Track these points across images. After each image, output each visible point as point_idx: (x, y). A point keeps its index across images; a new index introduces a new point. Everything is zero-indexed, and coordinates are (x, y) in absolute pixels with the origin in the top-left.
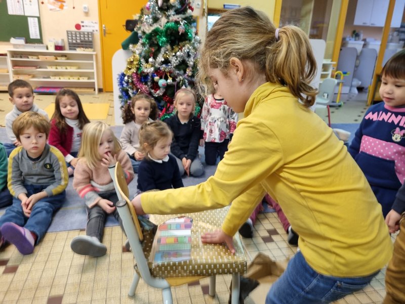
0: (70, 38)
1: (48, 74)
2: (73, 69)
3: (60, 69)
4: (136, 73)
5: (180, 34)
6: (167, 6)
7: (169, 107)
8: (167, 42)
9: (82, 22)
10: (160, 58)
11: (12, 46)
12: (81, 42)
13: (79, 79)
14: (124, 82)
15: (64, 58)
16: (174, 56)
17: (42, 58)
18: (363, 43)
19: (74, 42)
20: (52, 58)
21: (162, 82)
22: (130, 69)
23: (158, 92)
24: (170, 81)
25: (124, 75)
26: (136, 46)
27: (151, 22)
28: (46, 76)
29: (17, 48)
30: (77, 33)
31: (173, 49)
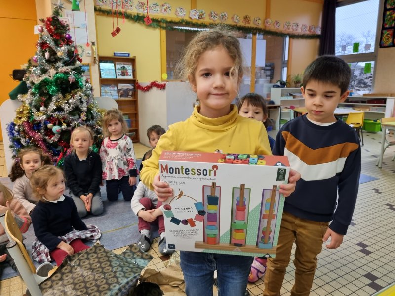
4: (28, 122)
5: (70, 83)
6: (55, 58)
7: (66, 152)
8: (58, 91)
10: (52, 106)
14: (14, 131)
16: (66, 103)
21: (56, 129)
22: (20, 118)
23: (53, 138)
24: (64, 126)
25: (13, 125)
26: (26, 96)
27: (39, 73)
31: (64, 97)
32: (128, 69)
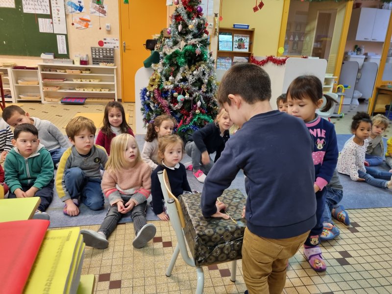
0: (93, 53)
1: (73, 87)
2: (96, 82)
3: (84, 82)
4: (158, 89)
5: (197, 55)
6: (186, 31)
7: (186, 119)
8: (186, 62)
9: (105, 39)
10: (179, 77)
11: (42, 61)
12: (104, 57)
13: (101, 91)
14: (145, 96)
15: (88, 72)
16: (191, 74)
17: (69, 72)
18: (364, 57)
19: (97, 57)
20: (77, 72)
21: (180, 98)
22: (152, 86)
23: (176, 106)
24: (187, 96)
25: (145, 90)
26: (158, 65)
27: (171, 45)
28: (71, 88)
29: (47, 63)
30: (100, 49)
31: (190, 68)
32: (245, 41)
